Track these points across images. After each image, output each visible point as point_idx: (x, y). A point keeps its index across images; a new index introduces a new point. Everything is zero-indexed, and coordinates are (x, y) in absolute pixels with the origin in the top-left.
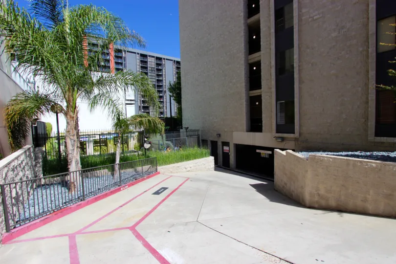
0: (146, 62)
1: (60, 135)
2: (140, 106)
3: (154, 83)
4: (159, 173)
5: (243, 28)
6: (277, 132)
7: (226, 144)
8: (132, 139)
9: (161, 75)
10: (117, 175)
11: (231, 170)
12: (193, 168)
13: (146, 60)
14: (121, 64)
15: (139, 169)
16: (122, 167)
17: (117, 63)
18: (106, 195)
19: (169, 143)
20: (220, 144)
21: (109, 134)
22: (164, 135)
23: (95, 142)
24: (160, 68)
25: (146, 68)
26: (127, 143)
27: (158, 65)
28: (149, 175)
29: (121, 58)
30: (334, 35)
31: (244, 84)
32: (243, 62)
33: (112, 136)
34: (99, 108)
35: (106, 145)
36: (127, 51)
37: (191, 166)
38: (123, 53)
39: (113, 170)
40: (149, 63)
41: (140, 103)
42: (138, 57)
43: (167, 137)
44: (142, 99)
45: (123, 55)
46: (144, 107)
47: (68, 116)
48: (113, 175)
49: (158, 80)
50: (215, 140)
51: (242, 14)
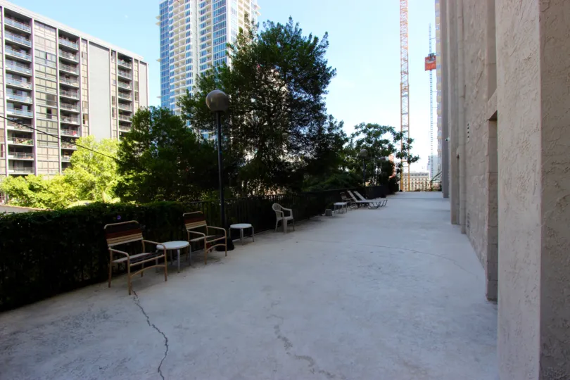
3: (53, 92)
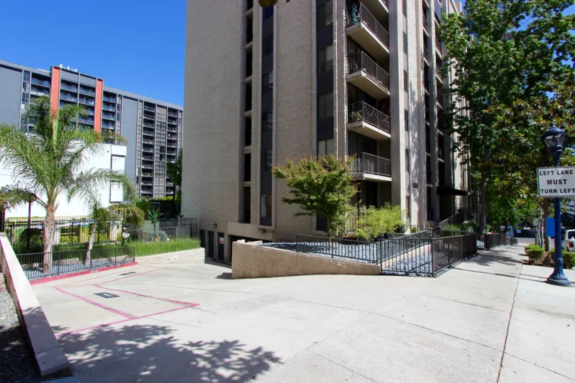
0: (153, 114)
1: (32, 220)
2: (138, 177)
4: (137, 263)
5: (239, 120)
6: (261, 224)
7: (221, 235)
8: (115, 227)
9: (175, 134)
10: (88, 263)
11: (224, 263)
12: (177, 259)
13: (153, 111)
14: (113, 114)
15: (113, 258)
16: (93, 257)
17: (106, 112)
18: (77, 274)
19: (163, 232)
20: (216, 235)
21: (84, 220)
22: (158, 224)
23: (63, 230)
24: (174, 123)
25: (152, 122)
26: (108, 232)
27: (170, 119)
28: (123, 264)
29: (114, 105)
30: (296, 145)
31: (237, 175)
32: (237, 153)
33: (86, 223)
34: (76, 198)
35: (78, 234)
36: (124, 97)
37: (176, 257)
38: (118, 98)
39: (84, 259)
40: (156, 115)
41: (139, 173)
42: (141, 105)
43: (161, 226)
44: (143, 167)
45: (118, 102)
46: (144, 179)
47: (49, 209)
48: (84, 263)
49: (169, 141)
50: (211, 230)
51: (239, 107)
